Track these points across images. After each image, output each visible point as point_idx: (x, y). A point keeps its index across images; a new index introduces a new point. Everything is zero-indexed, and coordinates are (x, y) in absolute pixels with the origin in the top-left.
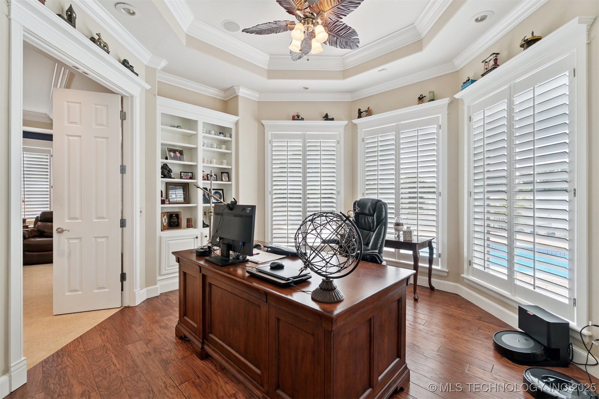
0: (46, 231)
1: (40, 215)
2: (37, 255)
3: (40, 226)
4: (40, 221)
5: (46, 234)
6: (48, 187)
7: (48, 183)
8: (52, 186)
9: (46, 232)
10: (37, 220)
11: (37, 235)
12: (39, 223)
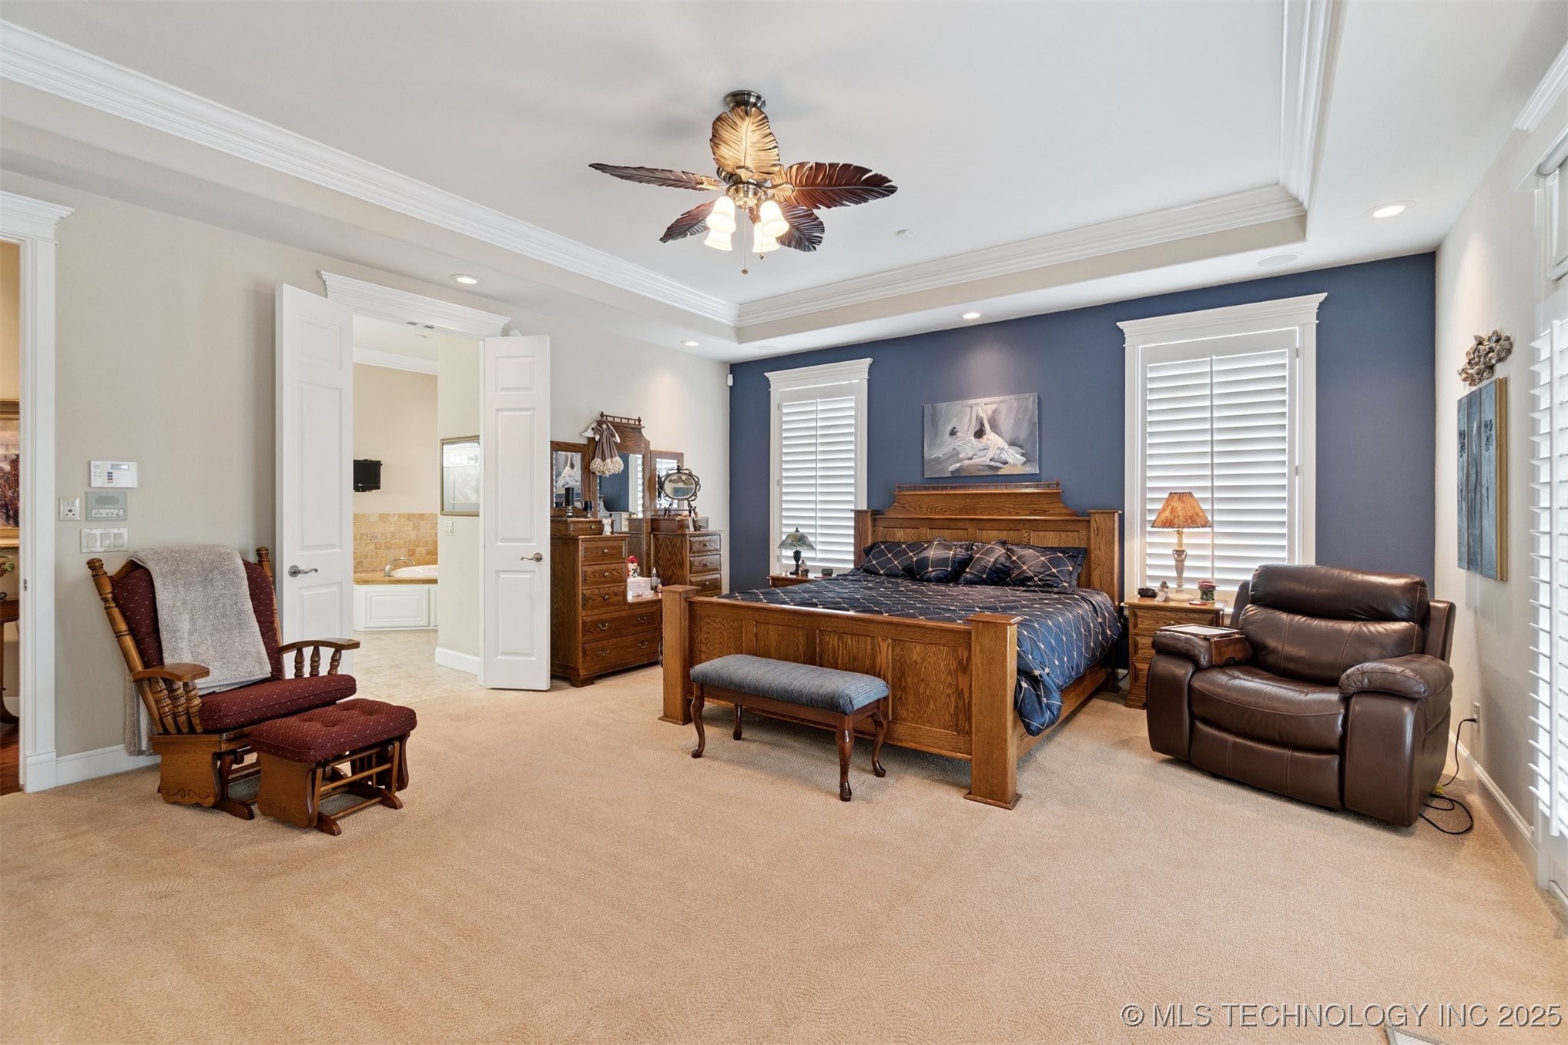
0: (1272, 643)
1: (1253, 578)
2: (1235, 744)
3: (1252, 623)
4: (1255, 601)
5: (1271, 659)
6: (1285, 470)
7: (1285, 458)
8: (1297, 468)
9: (1274, 651)
10: (1247, 596)
11: (1239, 656)
12: (1251, 609)
